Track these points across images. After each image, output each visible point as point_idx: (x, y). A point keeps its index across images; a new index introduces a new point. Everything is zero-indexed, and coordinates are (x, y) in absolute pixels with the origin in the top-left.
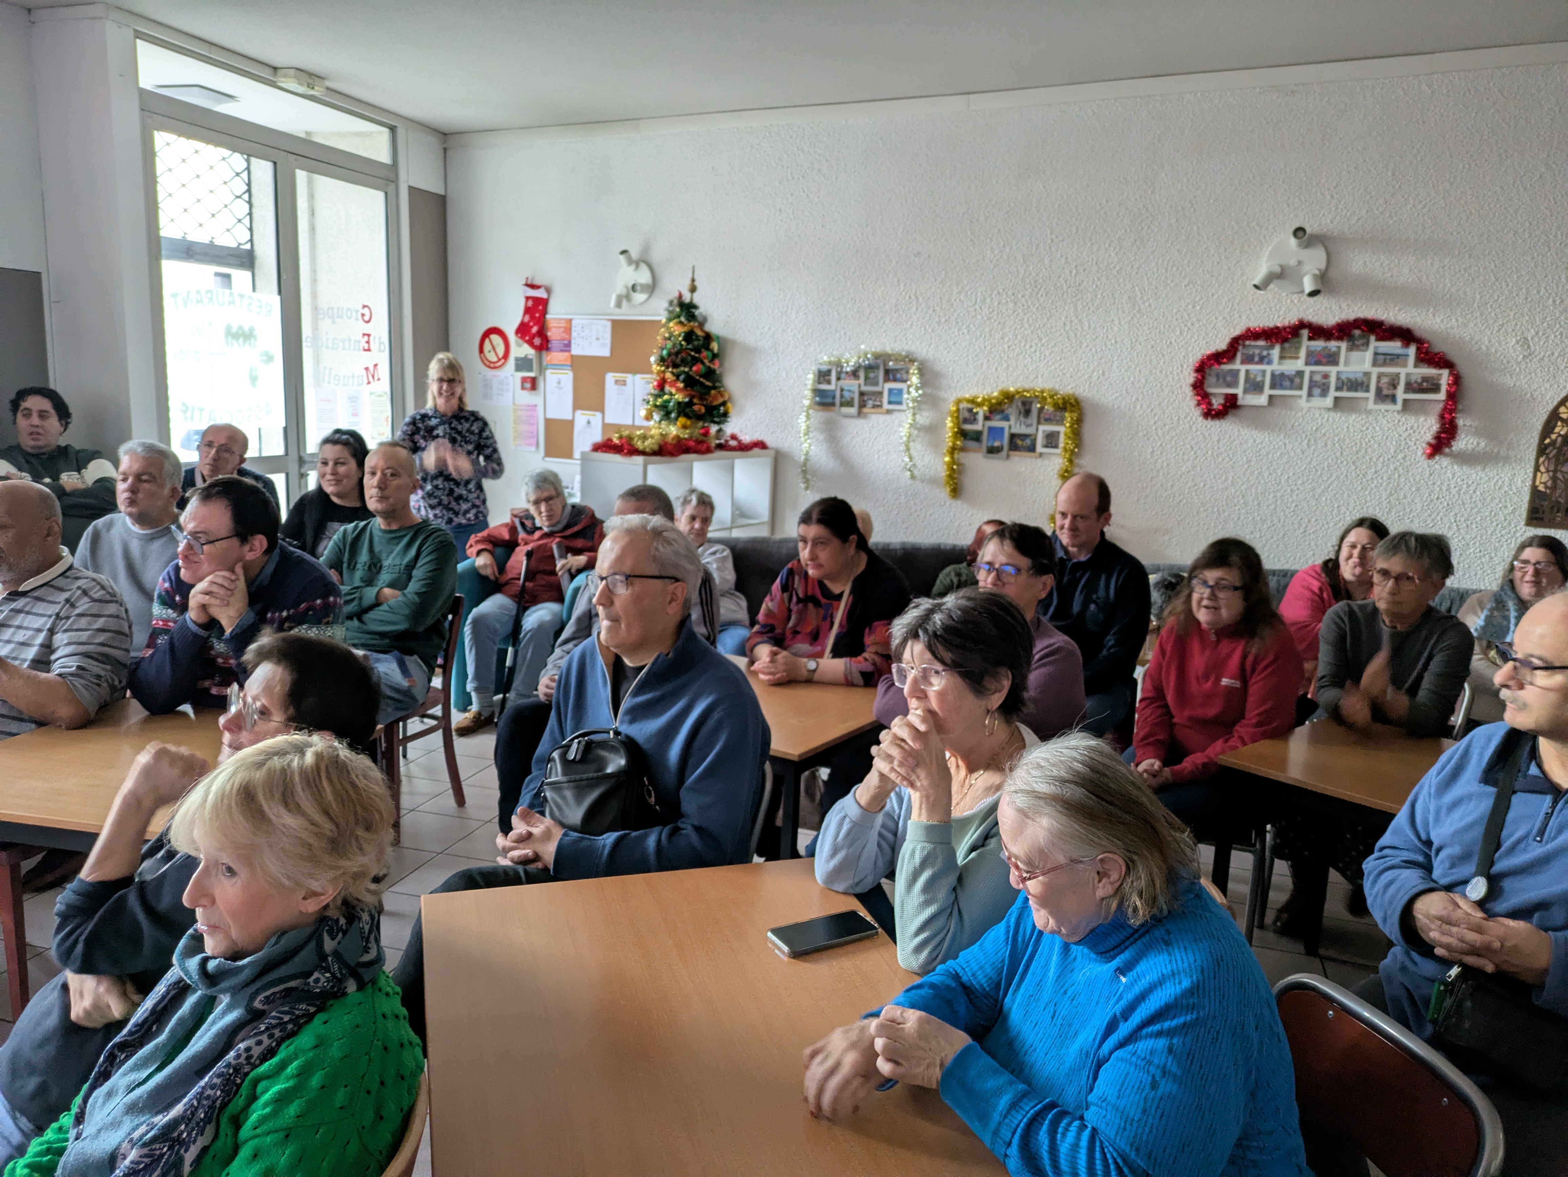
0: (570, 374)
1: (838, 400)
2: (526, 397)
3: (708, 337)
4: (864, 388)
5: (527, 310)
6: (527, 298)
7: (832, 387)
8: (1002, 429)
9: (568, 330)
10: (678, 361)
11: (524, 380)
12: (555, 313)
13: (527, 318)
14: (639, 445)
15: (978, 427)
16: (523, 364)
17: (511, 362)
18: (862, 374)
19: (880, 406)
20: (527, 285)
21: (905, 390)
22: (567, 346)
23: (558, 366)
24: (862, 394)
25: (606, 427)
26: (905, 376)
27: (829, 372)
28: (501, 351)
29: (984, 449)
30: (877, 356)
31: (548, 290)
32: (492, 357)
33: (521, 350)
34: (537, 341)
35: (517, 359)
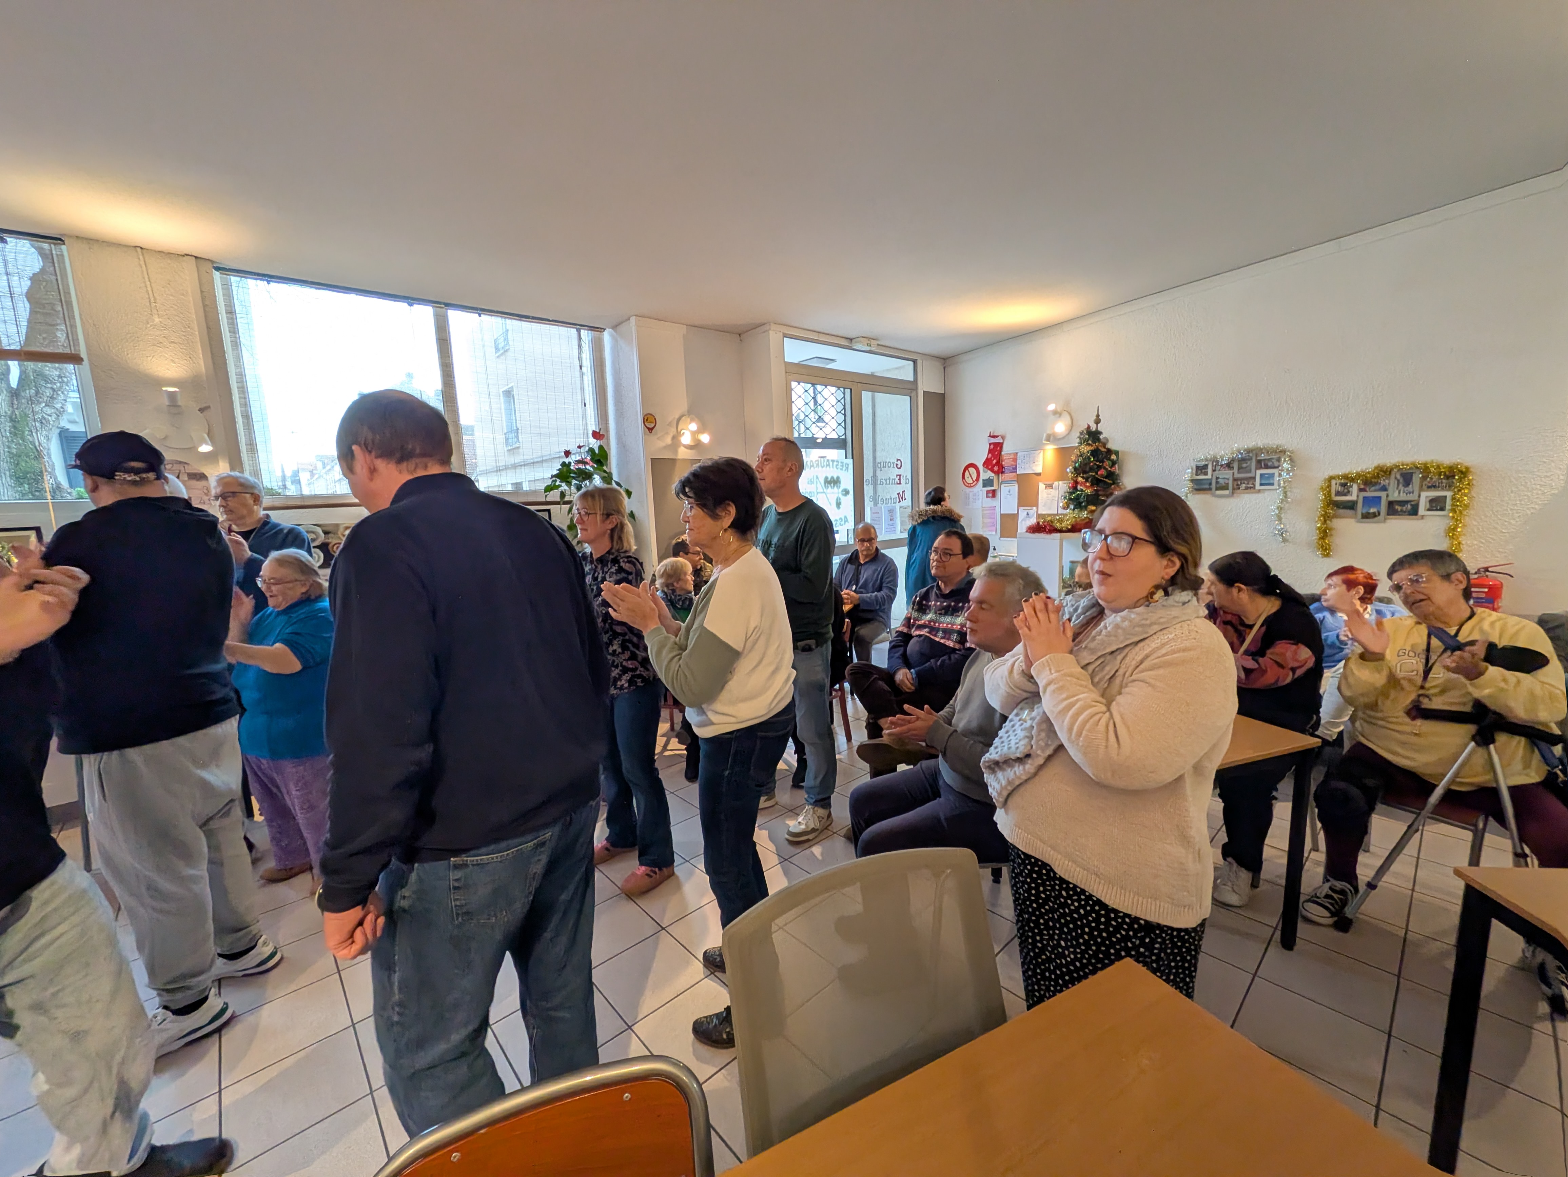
0: (1016, 485)
1: (1214, 486)
2: (990, 502)
3: (1109, 452)
4: (1237, 475)
5: (990, 451)
6: (990, 444)
7: (1209, 477)
8: (1380, 498)
9: (1015, 460)
10: (1088, 469)
11: (988, 492)
12: (1007, 450)
13: (990, 456)
14: (1058, 525)
15: (1353, 497)
16: (988, 483)
17: (981, 482)
18: (1236, 465)
19: (1254, 487)
20: (990, 436)
21: (1277, 474)
22: (1015, 469)
23: (1010, 482)
24: (1235, 480)
25: (1039, 516)
26: (1276, 464)
27: (1206, 466)
28: (975, 477)
29: (1360, 516)
30: (1249, 451)
31: (1003, 438)
32: (970, 481)
33: (986, 474)
34: (996, 468)
35: (984, 480)
